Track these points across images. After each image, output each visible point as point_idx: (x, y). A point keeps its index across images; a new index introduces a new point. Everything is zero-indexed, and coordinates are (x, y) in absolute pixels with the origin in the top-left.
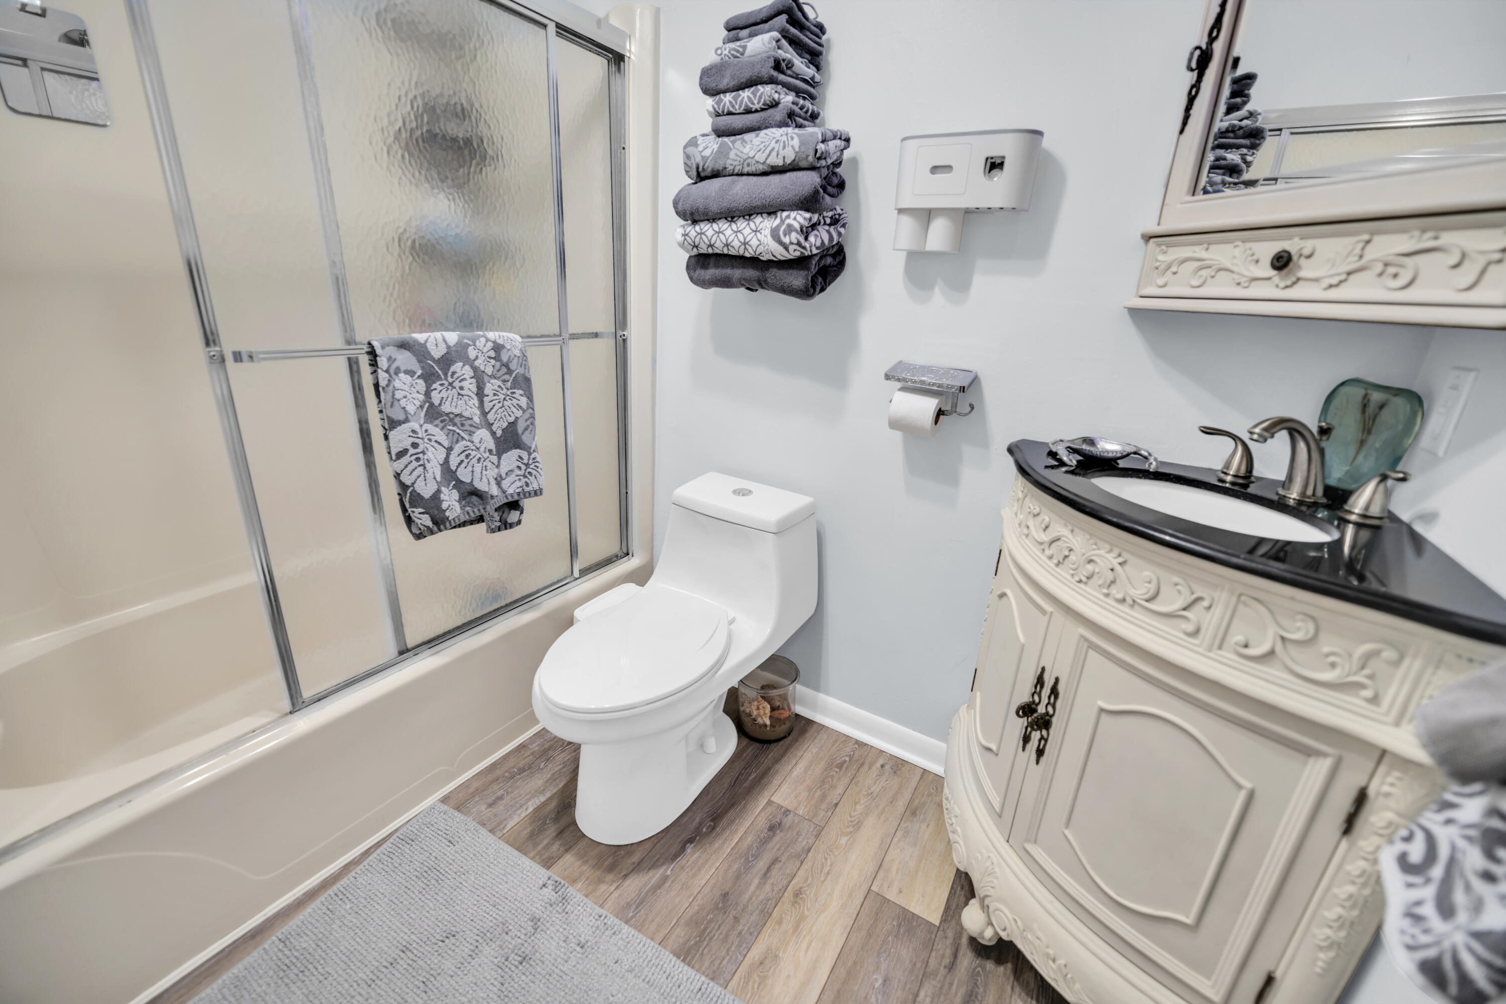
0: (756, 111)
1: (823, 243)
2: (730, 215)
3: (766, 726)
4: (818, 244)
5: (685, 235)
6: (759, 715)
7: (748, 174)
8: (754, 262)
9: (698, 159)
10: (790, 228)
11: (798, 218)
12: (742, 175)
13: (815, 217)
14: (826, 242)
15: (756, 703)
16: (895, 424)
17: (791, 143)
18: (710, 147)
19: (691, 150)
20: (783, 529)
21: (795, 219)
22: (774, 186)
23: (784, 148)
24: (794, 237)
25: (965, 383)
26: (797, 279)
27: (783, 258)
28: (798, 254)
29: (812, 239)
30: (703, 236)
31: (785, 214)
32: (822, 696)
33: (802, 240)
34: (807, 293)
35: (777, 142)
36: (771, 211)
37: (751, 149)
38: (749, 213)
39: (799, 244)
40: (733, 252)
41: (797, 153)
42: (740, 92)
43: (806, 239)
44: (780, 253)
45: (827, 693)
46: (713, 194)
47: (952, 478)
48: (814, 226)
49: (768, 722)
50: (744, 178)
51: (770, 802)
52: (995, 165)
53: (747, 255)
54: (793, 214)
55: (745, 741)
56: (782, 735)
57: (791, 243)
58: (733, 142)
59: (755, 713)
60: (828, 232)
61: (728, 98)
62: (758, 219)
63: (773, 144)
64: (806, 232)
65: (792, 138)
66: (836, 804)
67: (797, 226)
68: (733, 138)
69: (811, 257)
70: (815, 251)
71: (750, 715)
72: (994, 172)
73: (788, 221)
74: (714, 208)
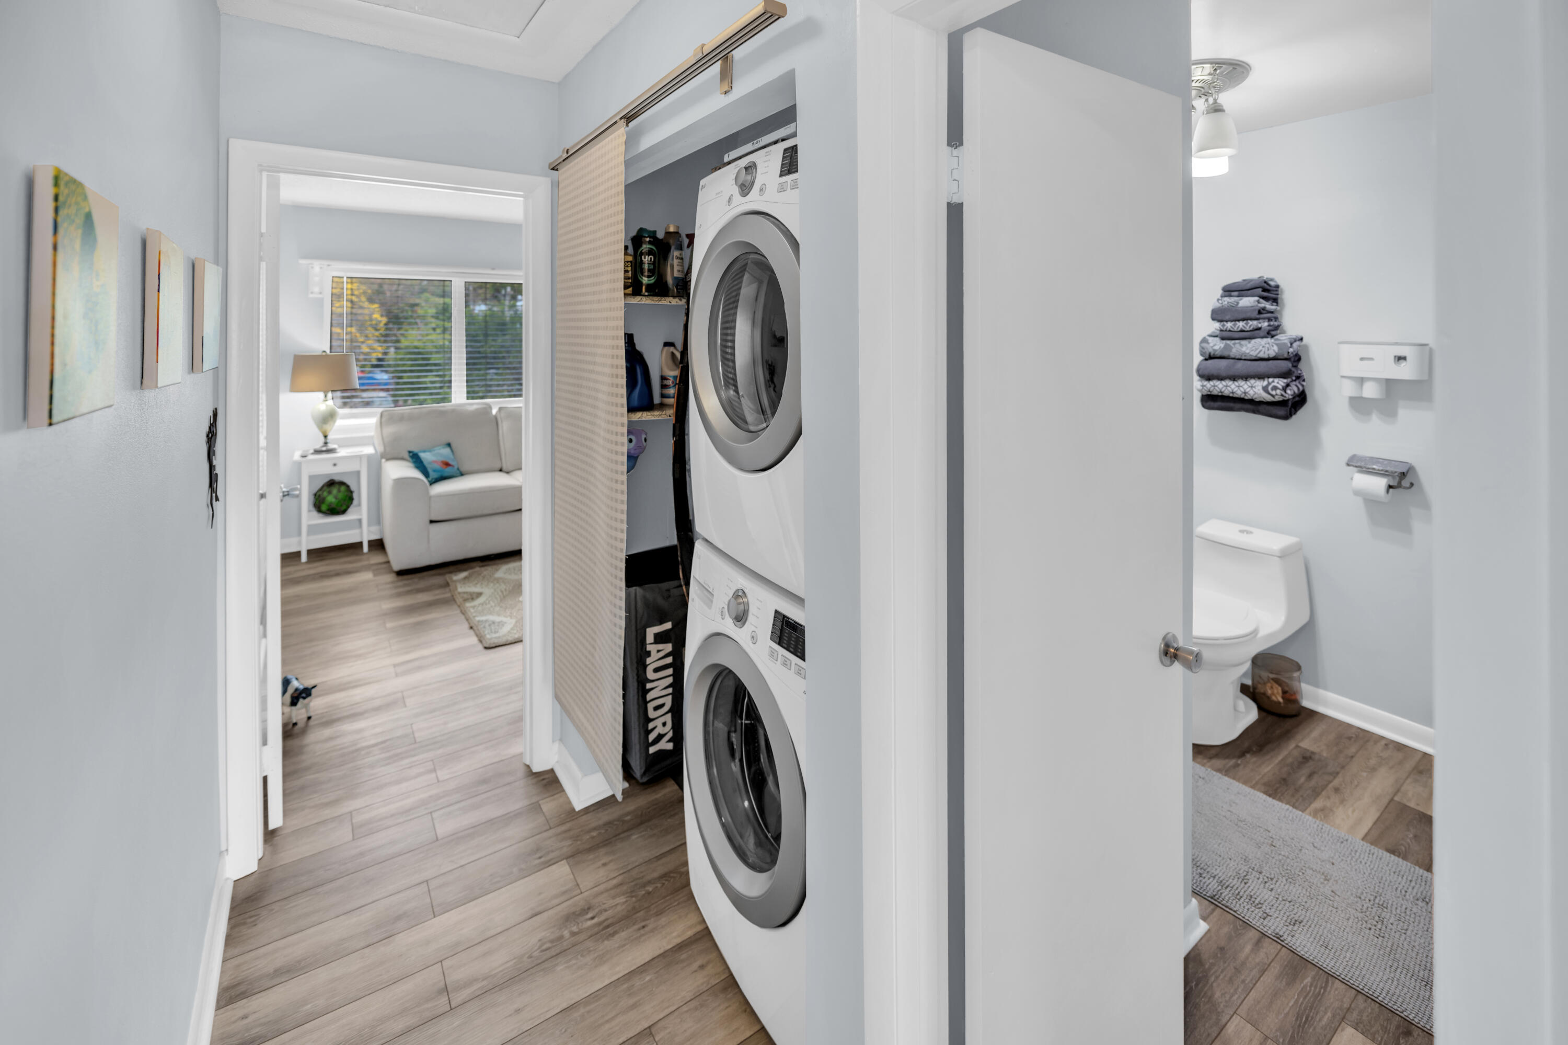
0: (1247, 331)
1: (1294, 392)
2: (1234, 378)
3: (1279, 703)
4: (1292, 393)
5: (1203, 386)
6: (1273, 694)
7: (1245, 360)
8: (1251, 402)
9: (1210, 350)
10: (1275, 388)
11: (1280, 383)
12: (1240, 359)
13: (1289, 380)
14: (1296, 391)
15: (1269, 685)
16: (1357, 493)
17: (1272, 348)
18: (1217, 345)
19: (1204, 345)
20: (1284, 555)
21: (1278, 383)
22: (1262, 367)
23: (1268, 350)
24: (1278, 392)
25: (1404, 470)
26: (1281, 411)
27: (1269, 400)
28: (1281, 399)
29: (1289, 392)
30: (1216, 388)
31: (1271, 380)
32: (1321, 692)
33: (1283, 393)
34: (1286, 417)
35: (1263, 347)
36: (1261, 377)
37: (1247, 349)
38: (1246, 378)
39: (1282, 395)
40: (1235, 396)
41: (1277, 353)
42: (1237, 322)
43: (1285, 392)
44: (1268, 398)
45: (1326, 688)
46: (1223, 368)
47: (1405, 527)
48: (1288, 385)
49: (1281, 700)
50: (1242, 361)
51: (1297, 746)
52: (1400, 359)
53: (1246, 398)
54: (1276, 380)
55: (1264, 714)
56: (1294, 713)
57: (1277, 395)
58: (1234, 344)
59: (1269, 692)
60: (1296, 386)
61: (1229, 325)
62: (1252, 381)
63: (1261, 348)
64: (1284, 389)
65: (1273, 346)
66: (1352, 757)
67: (1280, 387)
68: (1233, 342)
69: (1288, 400)
70: (1290, 397)
71: (1264, 694)
72: (1401, 361)
73: (1273, 384)
74: (1224, 374)
